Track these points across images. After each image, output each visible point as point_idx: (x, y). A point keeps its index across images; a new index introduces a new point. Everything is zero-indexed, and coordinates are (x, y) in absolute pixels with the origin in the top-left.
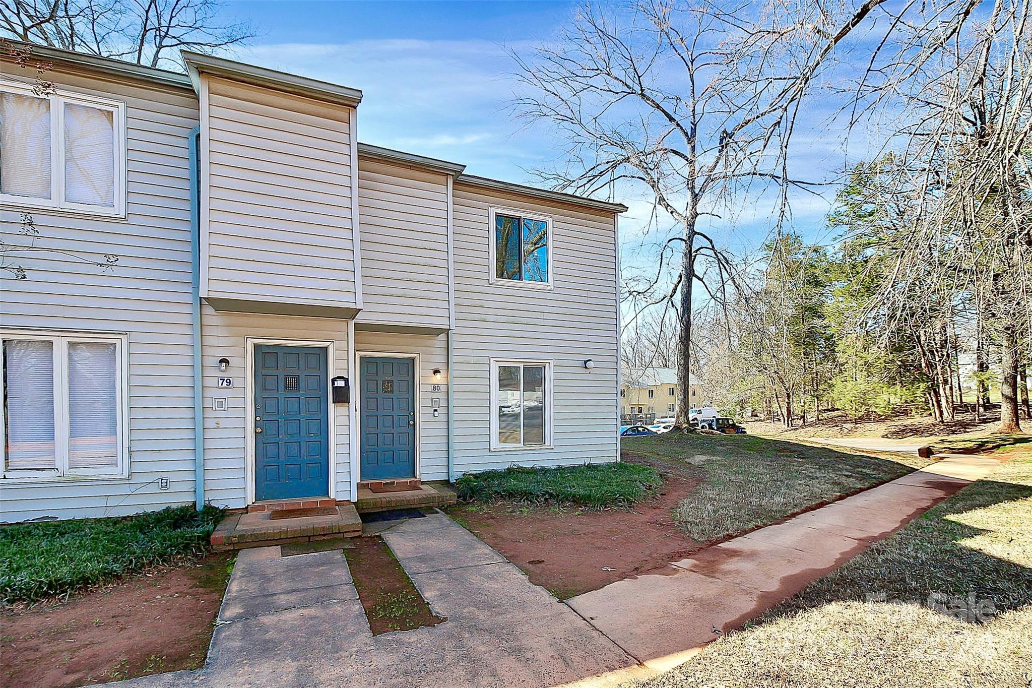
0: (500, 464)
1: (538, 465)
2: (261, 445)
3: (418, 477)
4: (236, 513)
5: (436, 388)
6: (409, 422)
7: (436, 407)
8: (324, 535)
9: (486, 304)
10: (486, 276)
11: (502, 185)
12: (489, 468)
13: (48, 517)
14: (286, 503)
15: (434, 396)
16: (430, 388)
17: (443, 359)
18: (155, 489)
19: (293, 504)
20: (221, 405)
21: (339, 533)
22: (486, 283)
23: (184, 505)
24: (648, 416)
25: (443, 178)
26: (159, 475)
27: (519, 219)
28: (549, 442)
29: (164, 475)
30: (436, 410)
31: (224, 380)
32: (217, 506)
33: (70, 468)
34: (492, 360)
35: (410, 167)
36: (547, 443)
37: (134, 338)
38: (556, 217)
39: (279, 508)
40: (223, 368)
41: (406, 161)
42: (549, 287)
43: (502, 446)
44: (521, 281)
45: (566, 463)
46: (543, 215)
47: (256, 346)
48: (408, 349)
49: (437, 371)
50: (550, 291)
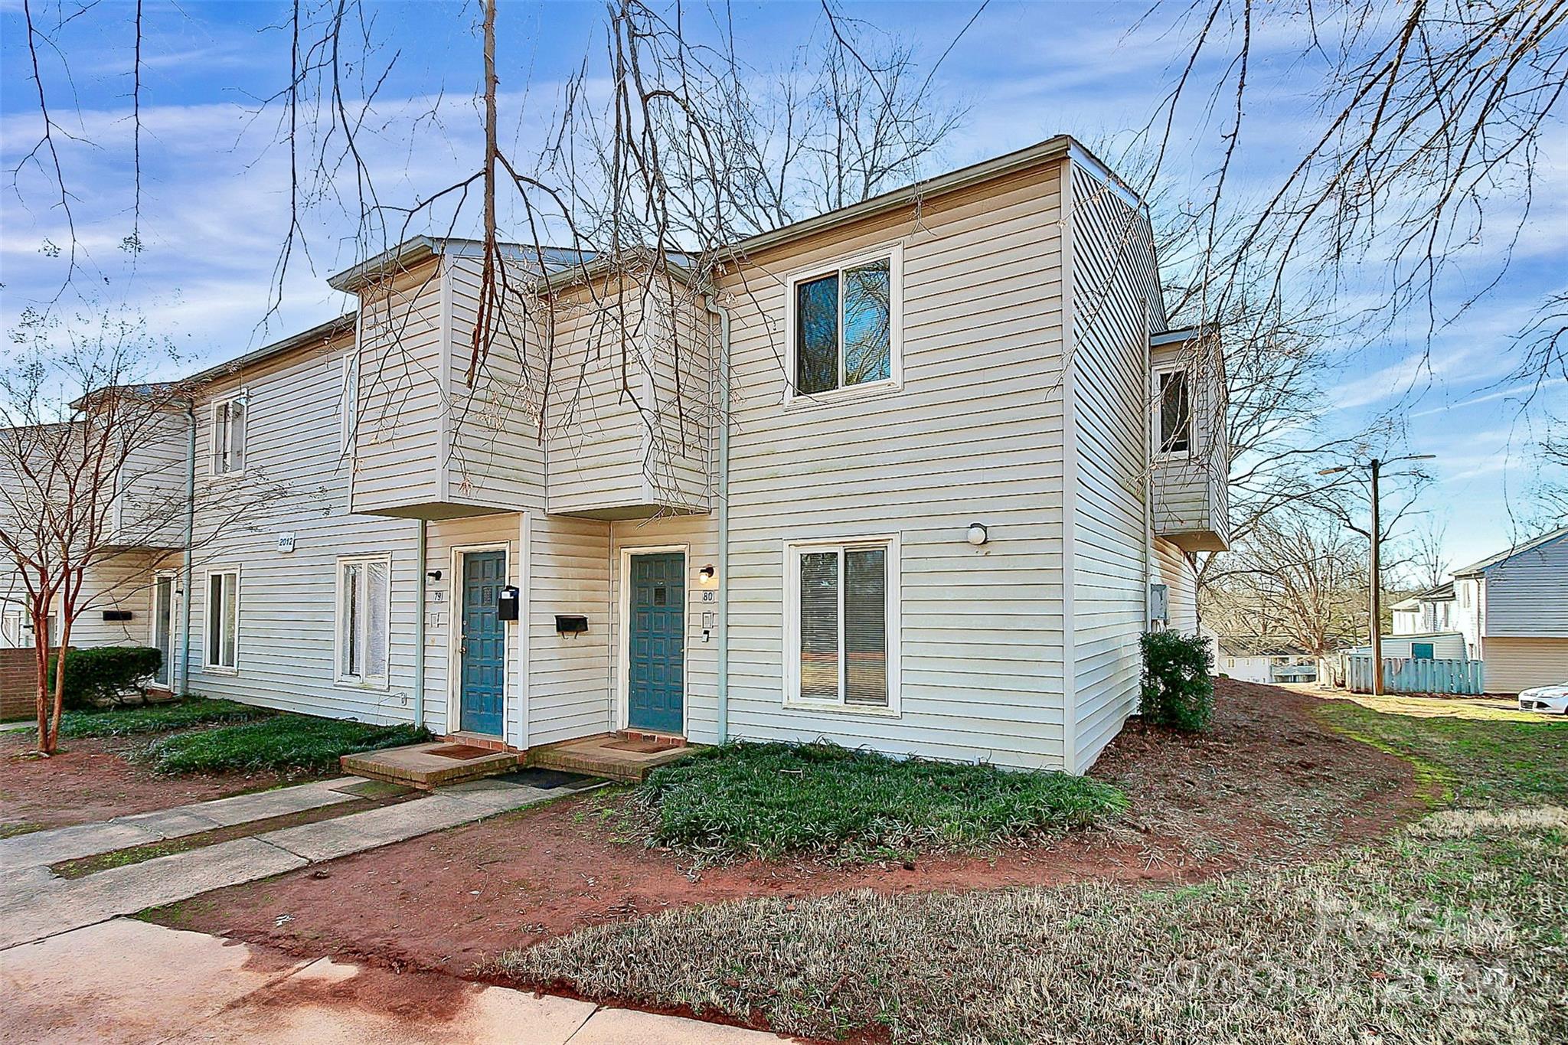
0: (798, 733)
1: (869, 747)
2: (465, 668)
3: (684, 734)
5: (708, 595)
6: (681, 650)
7: (707, 626)
9: (779, 447)
10: (780, 399)
12: (780, 737)
13: (354, 718)
15: (708, 608)
16: (700, 597)
17: (716, 549)
18: (399, 703)
20: (435, 620)
22: (778, 410)
26: (401, 690)
27: (835, 276)
28: (892, 701)
30: (706, 632)
31: (437, 594)
32: (430, 730)
33: (365, 677)
34: (786, 543)
36: (890, 704)
37: (396, 556)
38: (909, 239)
42: (892, 386)
43: (805, 700)
44: (837, 391)
45: (927, 754)
46: (882, 248)
47: (465, 555)
48: (675, 538)
49: (709, 571)
50: (895, 394)
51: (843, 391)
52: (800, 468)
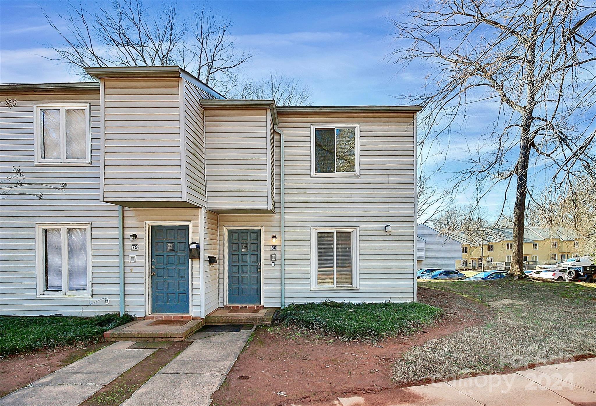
0: (318, 299)
1: (347, 301)
2: (154, 282)
3: (262, 304)
4: (140, 319)
5: (274, 248)
6: (258, 270)
7: (273, 260)
8: (162, 338)
9: (308, 191)
10: (308, 172)
11: (318, 109)
12: (310, 301)
13: (58, 314)
14: (165, 316)
15: (273, 253)
16: (270, 248)
17: (278, 229)
18: (102, 303)
19: (168, 317)
20: (133, 259)
21: (170, 338)
22: (308, 177)
23: (116, 313)
24: (530, 263)
25: (264, 111)
26: (105, 297)
27: (333, 130)
28: (355, 285)
29: (107, 297)
30: (273, 262)
31: (134, 246)
32: (131, 315)
33: (68, 291)
34: (312, 228)
35: (240, 109)
36: (355, 286)
37: (95, 225)
38: (362, 124)
39: (161, 319)
40: (132, 239)
41: (236, 105)
42: (356, 175)
43: (320, 286)
44: (334, 173)
45: (369, 301)
46: (352, 125)
47: (152, 226)
48: (256, 223)
49: (274, 237)
50: (357, 178)
51: (336, 174)
52: (318, 200)
